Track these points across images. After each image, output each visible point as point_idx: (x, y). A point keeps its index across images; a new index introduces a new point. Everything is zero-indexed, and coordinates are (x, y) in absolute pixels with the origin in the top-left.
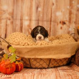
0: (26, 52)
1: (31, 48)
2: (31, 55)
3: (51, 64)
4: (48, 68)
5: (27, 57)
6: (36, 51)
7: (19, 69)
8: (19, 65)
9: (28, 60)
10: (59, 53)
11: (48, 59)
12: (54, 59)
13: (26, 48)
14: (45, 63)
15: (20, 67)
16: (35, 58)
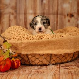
0: (22, 48)
1: (27, 43)
2: (28, 51)
3: (52, 60)
4: (49, 65)
5: (24, 52)
6: (33, 46)
7: (15, 66)
8: (15, 62)
10: (61, 48)
11: (48, 54)
12: (55, 55)
13: (22, 43)
14: (45, 59)
15: (16, 64)
16: (32, 54)
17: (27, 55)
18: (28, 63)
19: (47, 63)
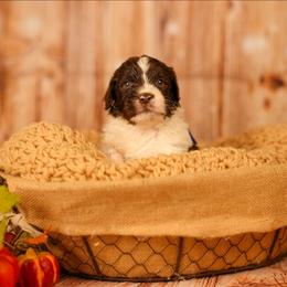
0: (63, 211)
1: (84, 192)
2: (86, 223)
3: (185, 261)
4: (173, 278)
5: (71, 229)
6: (107, 203)
7: (37, 282)
8: (37, 265)
9: (81, 244)
10: (219, 212)
11: (168, 239)
12: (198, 241)
13: (63, 192)
14: (156, 257)
15: (40, 275)
16: (105, 236)
17: (85, 239)
18: (89, 270)
19: (167, 273)
